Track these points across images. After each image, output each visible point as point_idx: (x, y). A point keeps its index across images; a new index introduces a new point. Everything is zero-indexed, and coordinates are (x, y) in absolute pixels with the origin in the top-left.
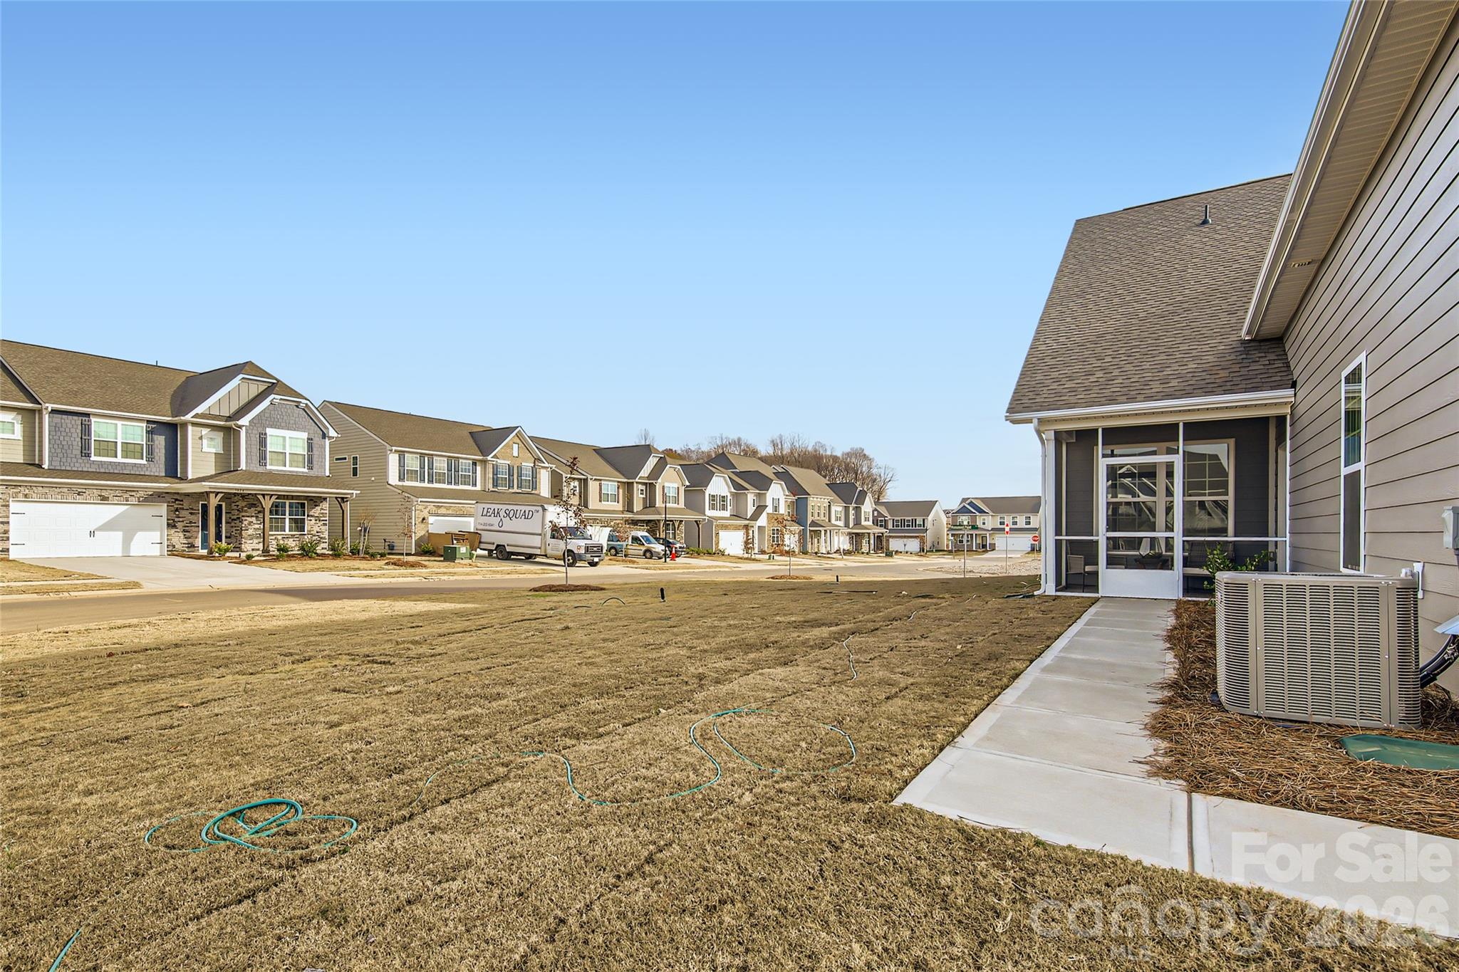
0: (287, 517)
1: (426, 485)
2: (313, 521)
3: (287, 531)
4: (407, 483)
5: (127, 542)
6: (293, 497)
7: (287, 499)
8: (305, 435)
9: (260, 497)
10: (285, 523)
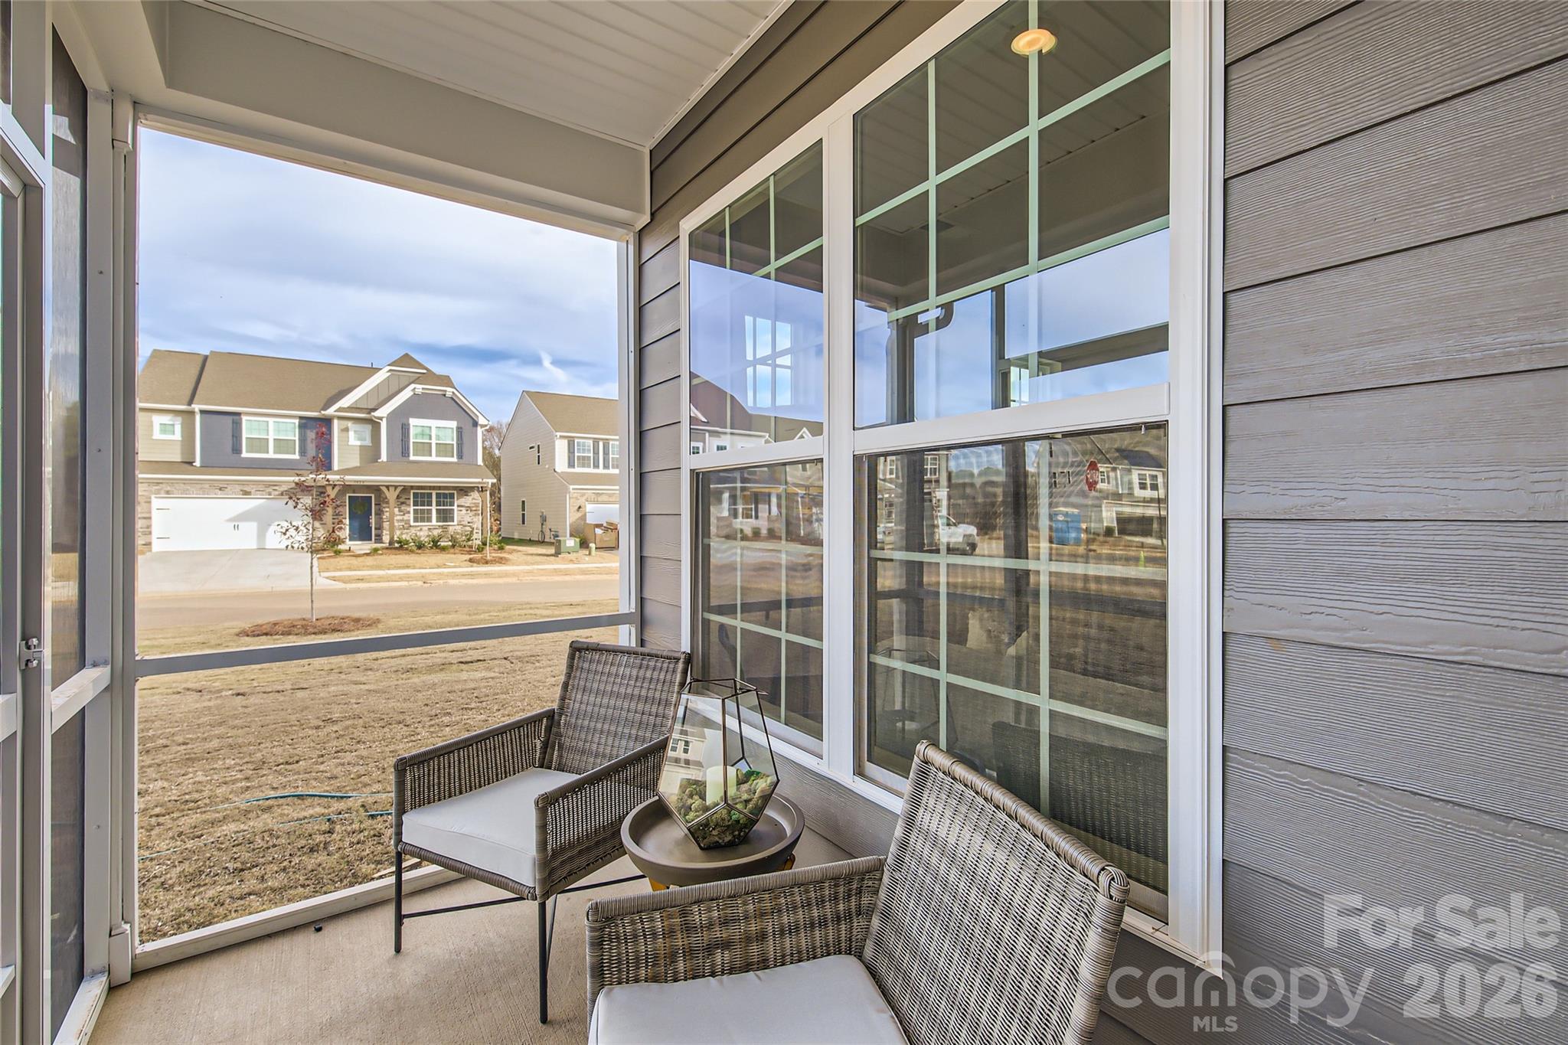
0: (434, 508)
1: (601, 470)
2: (464, 512)
3: (434, 521)
4: (577, 470)
5: (261, 535)
6: (440, 488)
7: (433, 490)
8: (453, 424)
9: (384, 489)
10: (431, 514)
